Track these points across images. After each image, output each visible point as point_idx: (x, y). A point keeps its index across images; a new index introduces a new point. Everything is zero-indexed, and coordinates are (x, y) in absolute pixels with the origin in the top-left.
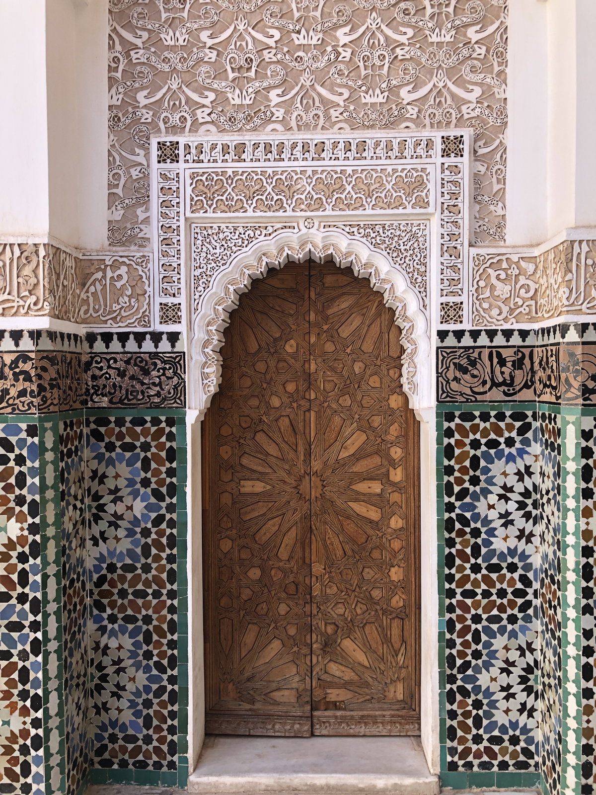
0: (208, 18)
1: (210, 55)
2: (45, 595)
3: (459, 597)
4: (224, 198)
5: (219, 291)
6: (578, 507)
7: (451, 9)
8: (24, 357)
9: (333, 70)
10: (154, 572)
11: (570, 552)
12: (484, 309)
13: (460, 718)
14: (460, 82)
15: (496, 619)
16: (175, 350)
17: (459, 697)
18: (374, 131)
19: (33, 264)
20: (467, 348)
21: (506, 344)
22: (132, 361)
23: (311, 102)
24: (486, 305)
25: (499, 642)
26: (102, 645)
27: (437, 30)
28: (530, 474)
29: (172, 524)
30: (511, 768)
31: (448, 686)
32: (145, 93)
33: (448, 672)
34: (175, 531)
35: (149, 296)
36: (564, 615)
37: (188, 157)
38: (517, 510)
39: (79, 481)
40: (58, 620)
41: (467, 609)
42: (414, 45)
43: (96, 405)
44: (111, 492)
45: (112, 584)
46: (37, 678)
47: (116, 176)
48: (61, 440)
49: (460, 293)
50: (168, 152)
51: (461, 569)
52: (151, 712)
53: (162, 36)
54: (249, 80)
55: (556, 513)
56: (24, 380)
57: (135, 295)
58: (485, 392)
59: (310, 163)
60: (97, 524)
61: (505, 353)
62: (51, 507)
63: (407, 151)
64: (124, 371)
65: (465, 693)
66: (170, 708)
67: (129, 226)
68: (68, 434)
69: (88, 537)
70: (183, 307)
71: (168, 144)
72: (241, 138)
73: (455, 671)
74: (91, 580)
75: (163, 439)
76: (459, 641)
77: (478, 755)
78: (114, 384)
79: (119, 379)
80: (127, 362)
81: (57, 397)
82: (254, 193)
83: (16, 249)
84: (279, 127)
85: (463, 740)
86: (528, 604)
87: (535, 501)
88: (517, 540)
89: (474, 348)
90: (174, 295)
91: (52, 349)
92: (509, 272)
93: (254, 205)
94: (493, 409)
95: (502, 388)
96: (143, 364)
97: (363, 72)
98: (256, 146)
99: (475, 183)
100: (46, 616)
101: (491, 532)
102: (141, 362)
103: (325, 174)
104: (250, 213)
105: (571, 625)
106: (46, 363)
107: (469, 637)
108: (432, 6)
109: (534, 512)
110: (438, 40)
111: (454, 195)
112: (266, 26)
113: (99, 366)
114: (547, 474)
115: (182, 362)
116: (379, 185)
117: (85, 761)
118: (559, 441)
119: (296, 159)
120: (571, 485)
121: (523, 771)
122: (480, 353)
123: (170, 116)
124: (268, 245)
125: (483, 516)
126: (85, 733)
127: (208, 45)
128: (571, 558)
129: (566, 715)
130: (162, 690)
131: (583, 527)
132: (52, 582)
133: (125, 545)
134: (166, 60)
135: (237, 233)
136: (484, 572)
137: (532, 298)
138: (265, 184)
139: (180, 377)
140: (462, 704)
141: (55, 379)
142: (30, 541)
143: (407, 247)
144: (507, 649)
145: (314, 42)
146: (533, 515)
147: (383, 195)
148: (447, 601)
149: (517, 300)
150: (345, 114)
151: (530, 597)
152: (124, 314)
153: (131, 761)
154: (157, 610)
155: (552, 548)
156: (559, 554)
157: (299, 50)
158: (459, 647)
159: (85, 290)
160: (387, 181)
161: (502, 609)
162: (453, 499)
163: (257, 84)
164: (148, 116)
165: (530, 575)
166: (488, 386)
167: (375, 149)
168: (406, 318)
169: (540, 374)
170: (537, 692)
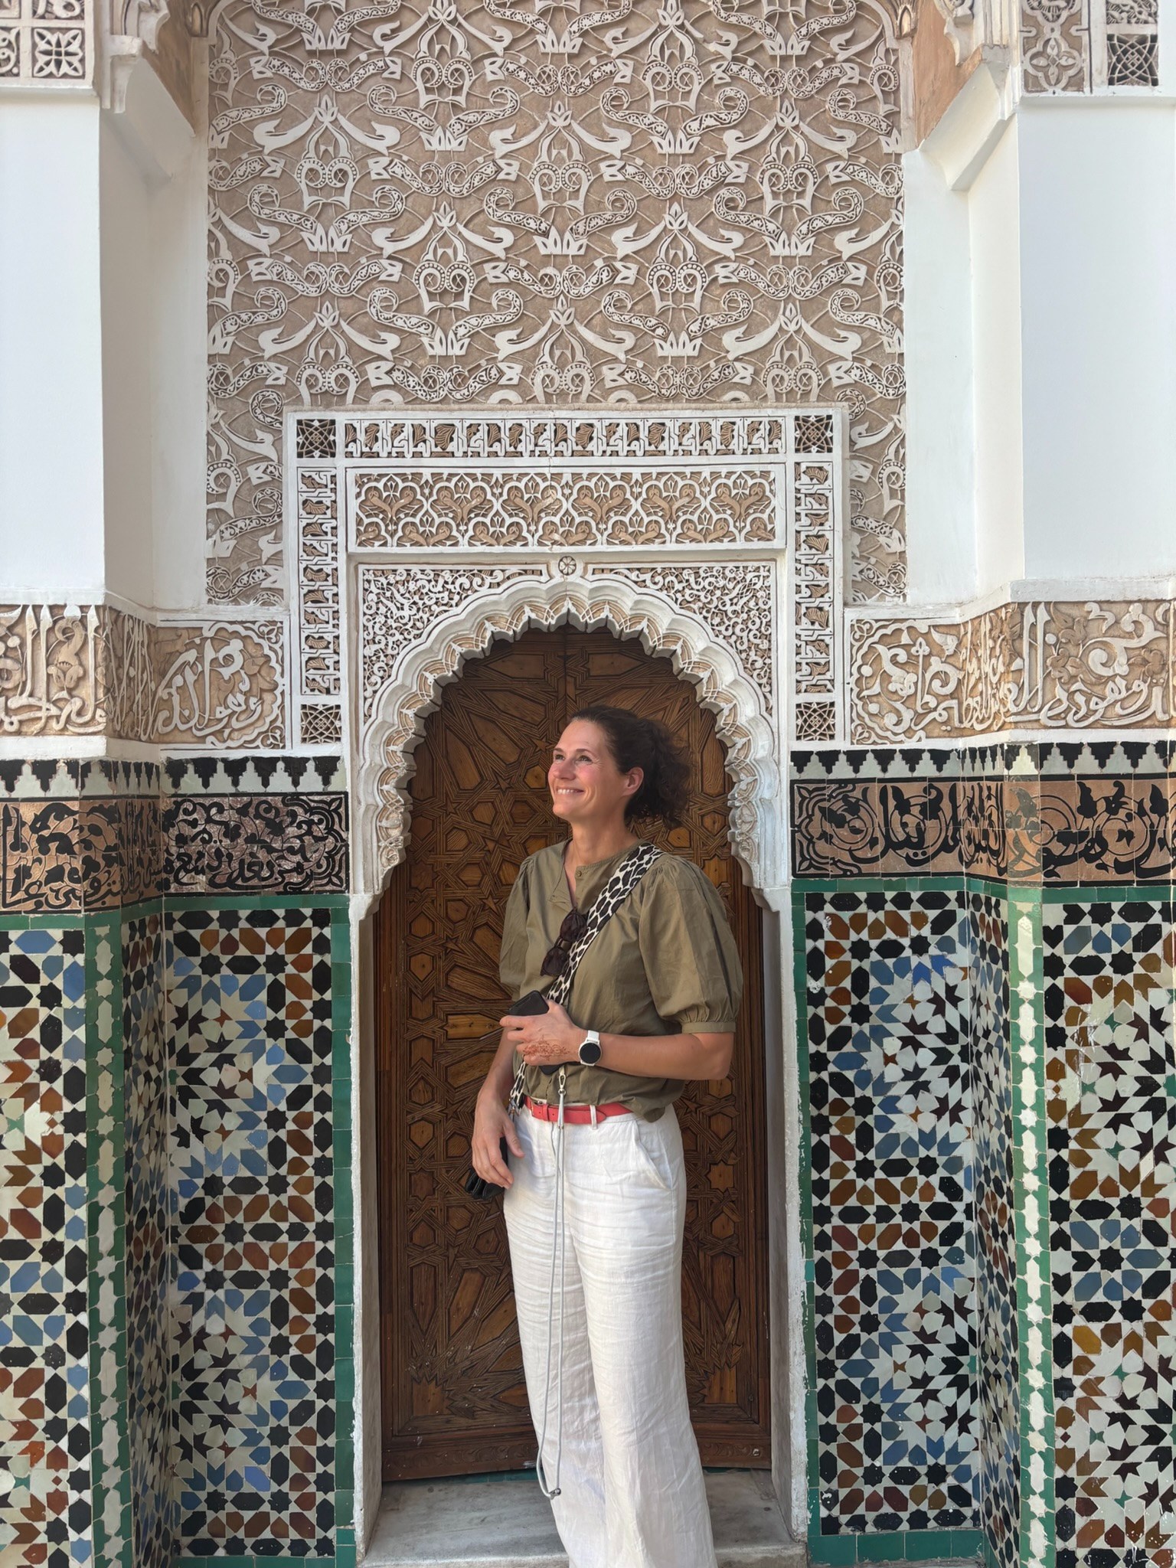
0: (386, 206)
1: (390, 270)
2: (94, 1243)
3: (836, 1221)
4: (417, 520)
5: (408, 683)
6: (1039, 1060)
7: (806, 202)
8: (57, 808)
9: (606, 300)
10: (291, 1191)
11: (1029, 1141)
12: (870, 715)
13: (842, 1439)
14: (825, 325)
15: (903, 1259)
16: (330, 789)
17: (839, 1402)
18: (679, 406)
19: (77, 641)
20: (842, 783)
21: (909, 775)
22: (252, 810)
23: (568, 353)
24: (873, 708)
25: (908, 1300)
26: (194, 1330)
27: (784, 236)
28: (955, 1001)
29: (323, 1103)
30: (932, 1524)
31: (821, 1383)
32: (274, 333)
33: (820, 1356)
34: (329, 1116)
35: (282, 693)
36: (1020, 1250)
37: (352, 447)
38: (933, 1064)
39: (155, 1029)
40: (118, 1291)
41: (849, 1241)
42: (744, 259)
43: (185, 889)
44: (212, 1047)
45: (214, 1215)
46: (79, 1398)
47: (222, 480)
48: (126, 957)
49: (829, 686)
50: (316, 438)
51: (839, 1171)
52: (286, 1451)
53: (305, 235)
54: (460, 313)
55: (1002, 1070)
56: (59, 850)
57: (255, 690)
58: (875, 860)
59: (567, 460)
60: (186, 1105)
61: (909, 791)
62: (106, 1081)
63: (735, 441)
64: (237, 827)
66: (320, 1442)
67: (244, 567)
68: (137, 944)
69: (169, 1131)
70: (345, 712)
71: (316, 424)
72: (446, 415)
73: (832, 1355)
74: (174, 1209)
75: (308, 949)
76: (837, 1299)
77: (874, 1504)
78: (218, 851)
79: (226, 842)
80: (243, 811)
81: (118, 879)
82: (471, 511)
83: (45, 613)
84: (512, 396)
85: (847, 1479)
86: (956, 1231)
87: (965, 1048)
88: (934, 1116)
89: (854, 781)
90: (328, 691)
91: (110, 792)
92: (913, 650)
93: (471, 533)
94: (890, 887)
95: (903, 852)
96: (271, 815)
97: (659, 305)
98: (473, 429)
99: (853, 498)
100: (96, 1282)
101: (891, 1105)
102: (268, 811)
103: (594, 480)
104: (464, 547)
105: (1033, 1267)
106: (99, 820)
107: (855, 1292)
108: (775, 195)
109: (964, 1068)
110: (786, 252)
111: (818, 519)
112: (488, 222)
113: (190, 818)
114: (984, 1002)
115: (342, 810)
116: (687, 499)
117: (165, 1545)
118: (1005, 946)
119: (544, 454)
120: (1027, 1022)
121: (951, 1528)
122: (865, 791)
123: (319, 375)
124: (495, 603)
125: (876, 1075)
126: (165, 1494)
127: (386, 254)
128: (1030, 1150)
129: (1028, 1427)
130: (307, 1408)
131: (1050, 1095)
132: (107, 1220)
133: (239, 1142)
134: (312, 277)
135: (441, 581)
136: (879, 1174)
137: (952, 696)
138: (489, 496)
139: (339, 837)
140: (846, 1414)
141: (115, 848)
142: (67, 1144)
143: (738, 608)
144: (921, 1310)
145: (573, 250)
146: (962, 1073)
147: (695, 518)
148: (816, 1229)
149: (927, 698)
150: (627, 376)
152: (235, 724)
153: (249, 1542)
154: (297, 1260)
155: (996, 1132)
156: (1008, 1142)
157: (545, 265)
158: (838, 1311)
159: (164, 683)
160: (702, 492)
161: (911, 1239)
162: (823, 1048)
163: (474, 322)
164: (279, 374)
165: (959, 1178)
166: (879, 848)
167: (681, 436)
168: (738, 730)
169: (969, 826)
170: (974, 1387)
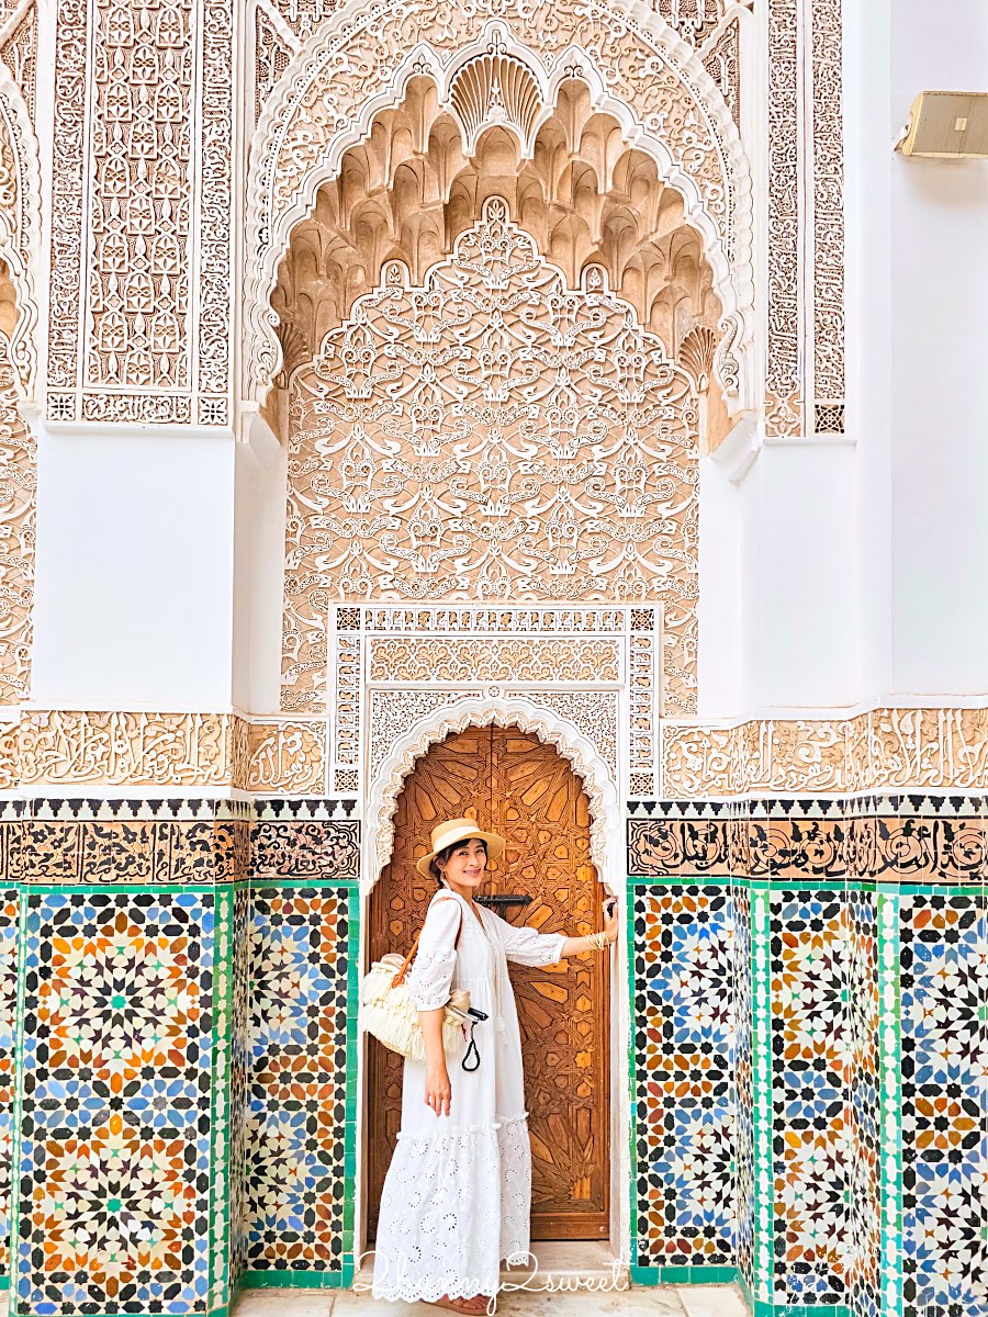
1: (394, 523)
2: (214, 1071)
3: (650, 1079)
4: (406, 666)
6: (768, 980)
7: (641, 486)
8: (201, 825)
9: (520, 541)
10: (320, 1054)
11: (761, 1026)
12: (675, 782)
14: (651, 556)
15: (692, 1103)
16: (350, 818)
17: (650, 1187)
18: (562, 602)
19: (216, 734)
20: (658, 820)
21: (698, 817)
22: (304, 830)
24: (677, 777)
25: (693, 1127)
26: (260, 1135)
27: (627, 505)
28: (724, 950)
29: (342, 1002)
30: (706, 1262)
31: (639, 1175)
32: (324, 558)
33: (639, 1159)
34: (345, 1010)
35: (324, 763)
36: (756, 1090)
37: (370, 624)
38: (711, 987)
40: (226, 1098)
41: (658, 1092)
42: (604, 519)
43: (263, 876)
44: (276, 968)
45: (275, 1067)
46: (204, 1157)
47: (291, 640)
48: (233, 911)
49: (650, 764)
50: (349, 619)
51: (652, 1050)
52: (313, 1207)
54: (433, 548)
55: (748, 988)
56: (202, 849)
57: (308, 761)
58: (677, 866)
59: (496, 633)
60: (259, 1002)
61: (697, 826)
62: (223, 979)
63: (595, 623)
64: (295, 840)
65: (657, 1182)
66: (334, 1202)
67: (304, 691)
69: (250, 1016)
70: (360, 774)
71: (348, 610)
72: (425, 606)
73: (646, 1159)
74: (250, 1063)
75: (335, 912)
76: (650, 1126)
77: (670, 1249)
78: (283, 853)
79: (288, 848)
80: (299, 831)
81: (233, 866)
83: (198, 719)
84: (464, 596)
85: (654, 1233)
86: (724, 1087)
87: (730, 978)
88: (711, 1019)
89: (665, 820)
90: (351, 762)
91: (229, 818)
92: (701, 745)
94: (685, 882)
95: (695, 861)
96: (316, 833)
97: (551, 544)
98: (441, 615)
99: (666, 656)
100: (215, 1092)
101: (684, 1011)
102: (313, 831)
103: (511, 644)
104: (433, 680)
105: (762, 1099)
106: (224, 833)
107: (661, 1122)
108: (623, 482)
109: (729, 990)
110: (629, 515)
111: (644, 668)
112: (452, 497)
113: (267, 834)
114: (739, 949)
115: (357, 831)
116: (566, 655)
118: (750, 915)
119: (482, 629)
121: (718, 1265)
122: (671, 826)
123: (350, 582)
124: (451, 712)
125: (675, 994)
127: (391, 514)
128: (762, 1032)
129: (759, 1192)
130: (327, 1182)
131: (773, 1000)
132: (221, 1057)
133: (291, 1024)
134: (347, 527)
135: (419, 700)
136: (677, 1052)
137: (724, 772)
138: (449, 652)
139: (355, 846)
141: (231, 849)
142: (201, 1014)
143: (596, 717)
144: (701, 1134)
145: (501, 513)
146: (728, 993)
148: (638, 1084)
149: (709, 773)
150: (532, 585)
151: (726, 1079)
152: (296, 781)
153: (289, 1261)
154: (323, 1095)
155: (745, 1024)
156: (751, 1028)
157: (485, 521)
158: (650, 1133)
159: (255, 757)
160: (575, 652)
161: (696, 1091)
162: (644, 976)
163: (442, 553)
164: (327, 581)
165: (726, 1056)
166: (680, 859)
167: (563, 620)
168: (594, 788)
169: (732, 848)
170: (733, 1180)
